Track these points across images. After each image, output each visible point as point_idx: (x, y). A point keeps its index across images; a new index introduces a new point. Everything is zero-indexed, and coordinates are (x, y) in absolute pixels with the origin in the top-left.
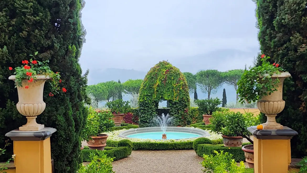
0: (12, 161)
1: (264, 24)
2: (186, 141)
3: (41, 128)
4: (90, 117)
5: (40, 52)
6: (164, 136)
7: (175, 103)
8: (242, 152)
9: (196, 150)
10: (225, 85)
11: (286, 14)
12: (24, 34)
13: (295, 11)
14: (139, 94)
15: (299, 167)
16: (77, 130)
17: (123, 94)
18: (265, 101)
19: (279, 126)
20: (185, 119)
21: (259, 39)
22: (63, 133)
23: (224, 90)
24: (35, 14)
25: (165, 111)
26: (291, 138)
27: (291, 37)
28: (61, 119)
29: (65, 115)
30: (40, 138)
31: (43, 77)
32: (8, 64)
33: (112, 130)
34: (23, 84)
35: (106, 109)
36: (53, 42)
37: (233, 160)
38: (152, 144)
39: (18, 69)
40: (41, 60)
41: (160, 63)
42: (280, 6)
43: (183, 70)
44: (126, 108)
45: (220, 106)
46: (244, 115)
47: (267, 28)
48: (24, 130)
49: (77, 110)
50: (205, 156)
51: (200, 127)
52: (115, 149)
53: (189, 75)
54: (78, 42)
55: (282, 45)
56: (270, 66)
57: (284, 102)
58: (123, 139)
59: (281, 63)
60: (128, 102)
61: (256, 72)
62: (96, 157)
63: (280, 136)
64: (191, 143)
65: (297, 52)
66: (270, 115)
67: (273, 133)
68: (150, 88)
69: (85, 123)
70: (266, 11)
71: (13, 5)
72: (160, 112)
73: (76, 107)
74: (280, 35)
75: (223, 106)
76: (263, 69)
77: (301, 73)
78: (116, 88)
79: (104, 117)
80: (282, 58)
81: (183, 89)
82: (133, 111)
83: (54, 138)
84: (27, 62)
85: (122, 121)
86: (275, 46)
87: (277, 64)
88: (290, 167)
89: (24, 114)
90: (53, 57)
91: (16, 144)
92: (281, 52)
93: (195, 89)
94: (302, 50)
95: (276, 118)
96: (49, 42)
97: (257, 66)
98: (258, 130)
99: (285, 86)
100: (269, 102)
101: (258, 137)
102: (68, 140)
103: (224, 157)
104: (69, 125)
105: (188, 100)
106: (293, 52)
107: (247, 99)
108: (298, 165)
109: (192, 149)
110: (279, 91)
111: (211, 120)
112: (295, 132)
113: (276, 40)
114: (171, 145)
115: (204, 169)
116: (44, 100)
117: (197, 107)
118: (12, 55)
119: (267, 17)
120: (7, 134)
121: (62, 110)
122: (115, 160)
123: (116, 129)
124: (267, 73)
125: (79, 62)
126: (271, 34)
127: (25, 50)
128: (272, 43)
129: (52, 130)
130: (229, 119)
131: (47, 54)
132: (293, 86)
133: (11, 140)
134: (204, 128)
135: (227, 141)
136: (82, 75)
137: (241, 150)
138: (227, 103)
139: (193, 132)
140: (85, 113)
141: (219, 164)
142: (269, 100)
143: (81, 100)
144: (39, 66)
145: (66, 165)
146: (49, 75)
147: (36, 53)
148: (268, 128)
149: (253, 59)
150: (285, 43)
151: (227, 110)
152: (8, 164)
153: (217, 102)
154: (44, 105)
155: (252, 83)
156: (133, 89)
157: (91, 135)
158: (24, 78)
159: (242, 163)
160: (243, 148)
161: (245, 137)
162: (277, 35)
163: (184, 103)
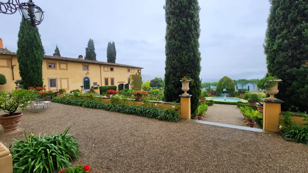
0: (180, 103)
1: (270, 62)
2: (233, 102)
3: (188, 94)
4: (202, 92)
5: (188, 74)
6: (225, 100)
7: (229, 90)
8: (256, 107)
9: (237, 105)
10: (249, 84)
11: (281, 58)
12: (184, 69)
13: (285, 57)
14: (216, 86)
15: (284, 114)
16: (198, 96)
17: (211, 86)
18: (269, 90)
19: (276, 99)
20: (233, 95)
21: (267, 68)
22: (194, 96)
23: (249, 86)
24: (187, 63)
25: (226, 92)
26: (281, 103)
27: (283, 67)
28: (194, 92)
29: (195, 91)
30: (188, 97)
31: (189, 80)
32: (180, 77)
33: (207, 97)
34: (184, 83)
35: (205, 90)
36: (192, 71)
37: (253, 110)
38: (221, 102)
39: (182, 78)
40: (188, 76)
41: (224, 77)
42: (278, 56)
43: (232, 79)
44: (212, 90)
45: (247, 91)
46: (258, 95)
47: (271, 64)
48: (183, 95)
49: (198, 90)
50: (241, 107)
51: (239, 98)
52: (208, 102)
53: (235, 81)
54: (199, 71)
55: (278, 70)
56: (272, 77)
57: (279, 90)
58: (211, 100)
59: (277, 76)
60: (213, 89)
61: (266, 79)
62: (202, 104)
63: (276, 102)
64: (235, 103)
65: (286, 72)
66: (272, 95)
67: (273, 101)
68: (220, 85)
69: (200, 94)
70: (270, 58)
71: (182, 61)
72: (224, 92)
73: (198, 89)
74: (278, 66)
75: (248, 91)
76: (269, 78)
77: (287, 80)
78: (209, 84)
79: (205, 93)
80: (278, 74)
81: (233, 85)
82: (214, 91)
83: (191, 98)
84: (185, 76)
85: (210, 94)
86: (274, 70)
87: (276, 77)
88: (280, 114)
89: (183, 91)
90: (192, 75)
91: (181, 99)
92: (278, 72)
93: (237, 85)
94: (288, 71)
95: (274, 96)
96: (191, 71)
97: (266, 77)
98: (266, 100)
99: (279, 85)
100: (271, 90)
101: (266, 102)
102: (196, 98)
103: (249, 108)
104: (196, 94)
105: (234, 89)
106: (283, 72)
107: (261, 89)
108: (284, 113)
109: (235, 105)
110: (276, 86)
111: (244, 96)
112: (283, 102)
113: (275, 68)
114: (228, 103)
115: (240, 111)
116: (189, 87)
117: (238, 91)
118: (181, 75)
119: (271, 60)
120: (179, 96)
121: (194, 90)
122: (208, 106)
123: (209, 97)
124: (271, 80)
125: (199, 76)
126: (273, 66)
127: (184, 73)
128: (273, 69)
129: (191, 95)
130: (251, 96)
131: (190, 74)
132: (283, 84)
133: (180, 97)
134: (240, 98)
135: (250, 103)
136: (200, 80)
137: (256, 106)
138: (250, 90)
139: (236, 99)
140: (200, 91)
141: (246, 110)
142: (271, 89)
143: (199, 87)
144: (188, 77)
145: (195, 105)
146: (191, 80)
147: (187, 74)
148: (270, 99)
149: (264, 75)
150: (280, 69)
151: (250, 93)
152: (179, 103)
153: (246, 90)
154: (189, 88)
155: (264, 83)
156: (214, 85)
157: (201, 98)
158: (184, 81)
159: (256, 111)
160: (257, 106)
161: (258, 102)
162: (276, 66)
163: (233, 90)
